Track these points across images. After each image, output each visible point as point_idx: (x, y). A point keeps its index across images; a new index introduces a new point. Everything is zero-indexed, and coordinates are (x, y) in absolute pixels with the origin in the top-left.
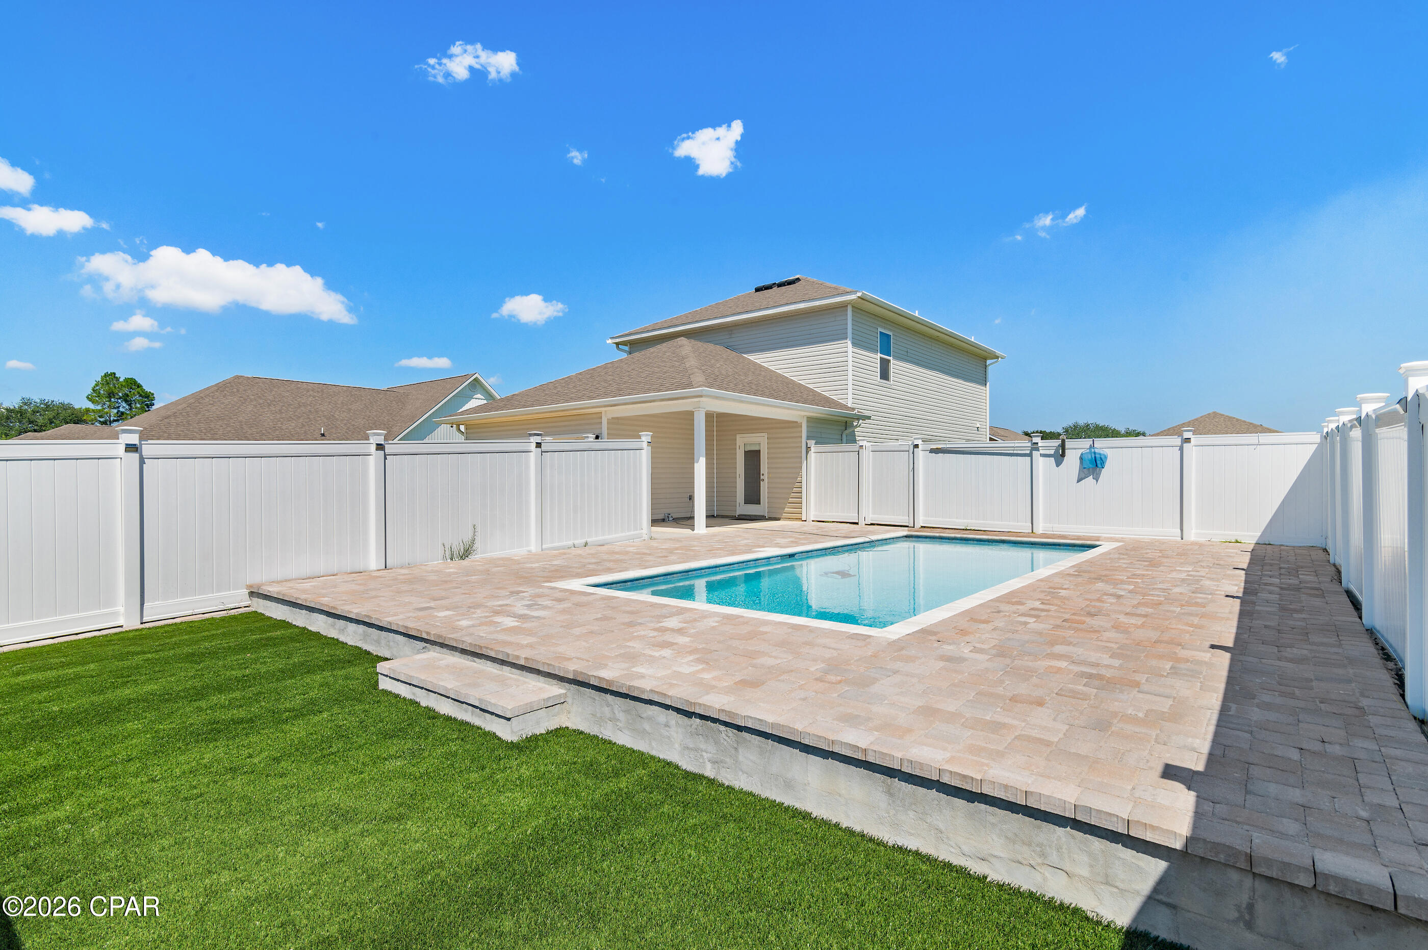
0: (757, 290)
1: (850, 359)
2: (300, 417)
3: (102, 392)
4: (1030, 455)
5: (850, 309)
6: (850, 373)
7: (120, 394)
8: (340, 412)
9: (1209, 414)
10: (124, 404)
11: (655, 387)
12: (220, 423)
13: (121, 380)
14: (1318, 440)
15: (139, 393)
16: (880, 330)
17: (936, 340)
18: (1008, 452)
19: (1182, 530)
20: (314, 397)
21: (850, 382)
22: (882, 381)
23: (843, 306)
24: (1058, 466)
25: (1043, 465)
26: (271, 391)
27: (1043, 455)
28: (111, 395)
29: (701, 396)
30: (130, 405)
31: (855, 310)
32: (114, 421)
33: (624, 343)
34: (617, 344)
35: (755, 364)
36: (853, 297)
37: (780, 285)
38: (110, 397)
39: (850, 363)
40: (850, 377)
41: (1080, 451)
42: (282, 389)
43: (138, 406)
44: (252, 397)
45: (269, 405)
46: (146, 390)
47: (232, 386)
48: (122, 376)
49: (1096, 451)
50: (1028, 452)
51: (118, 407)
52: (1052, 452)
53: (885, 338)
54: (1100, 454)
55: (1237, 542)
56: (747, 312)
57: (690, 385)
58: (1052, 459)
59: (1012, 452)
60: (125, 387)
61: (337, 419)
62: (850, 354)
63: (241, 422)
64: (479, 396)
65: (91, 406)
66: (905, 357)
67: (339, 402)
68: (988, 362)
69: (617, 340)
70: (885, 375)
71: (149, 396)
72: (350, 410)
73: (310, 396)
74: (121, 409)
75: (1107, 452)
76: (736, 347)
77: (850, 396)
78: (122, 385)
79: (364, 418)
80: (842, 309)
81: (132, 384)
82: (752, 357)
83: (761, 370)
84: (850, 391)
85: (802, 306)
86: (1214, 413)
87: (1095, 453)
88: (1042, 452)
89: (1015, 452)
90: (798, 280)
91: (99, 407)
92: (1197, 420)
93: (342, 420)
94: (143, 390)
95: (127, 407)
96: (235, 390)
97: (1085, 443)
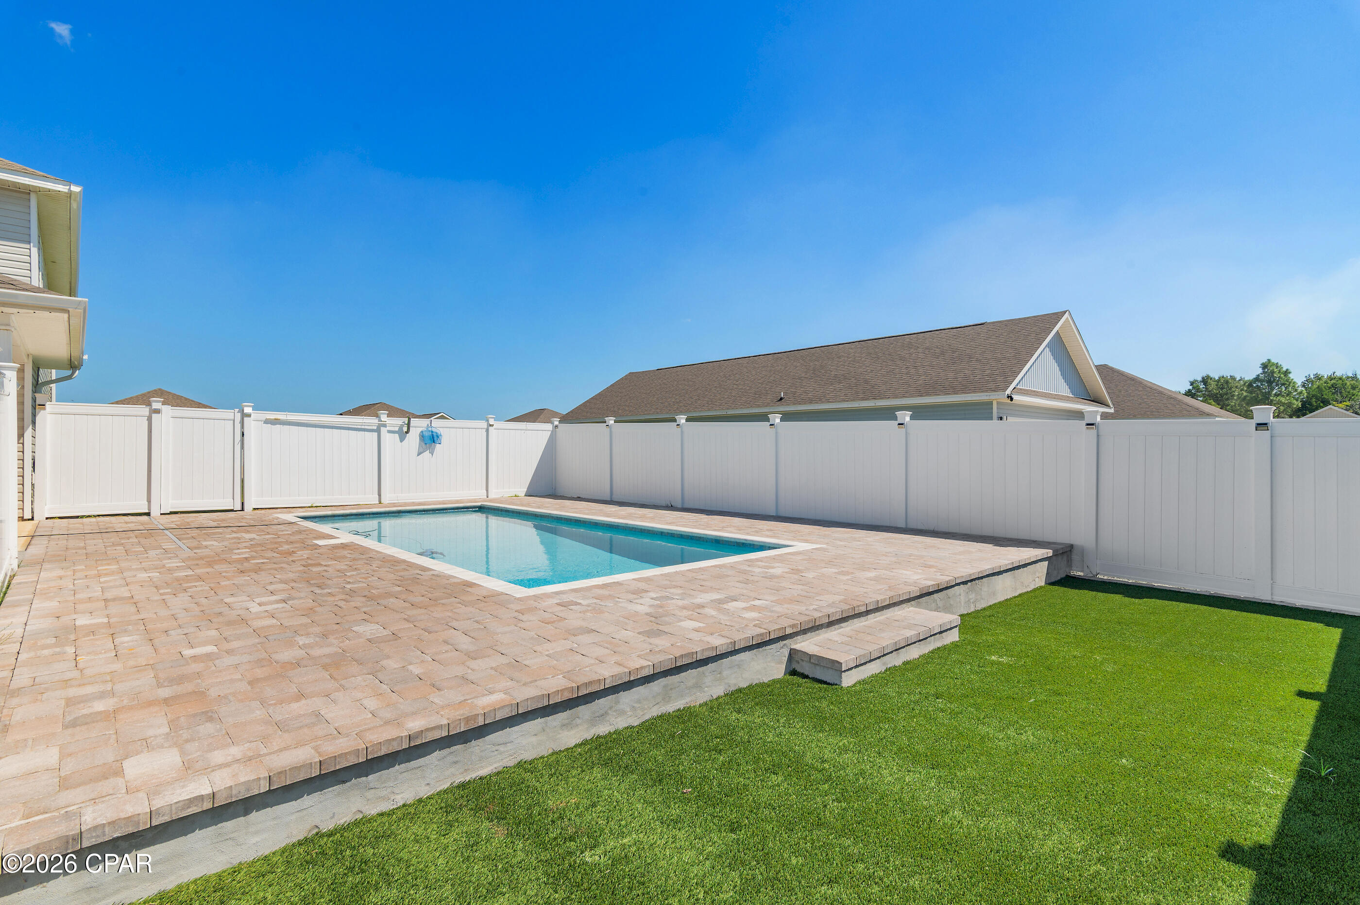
4: (378, 431)
14: (551, 429)
18: (356, 427)
19: (487, 491)
24: (401, 441)
25: (389, 440)
27: (389, 432)
41: (421, 429)
49: (434, 430)
50: (375, 428)
52: (397, 429)
54: (436, 433)
55: (516, 496)
58: (397, 435)
59: (360, 427)
75: (441, 431)
87: (432, 432)
88: (388, 428)
89: (363, 427)
97: (424, 422)
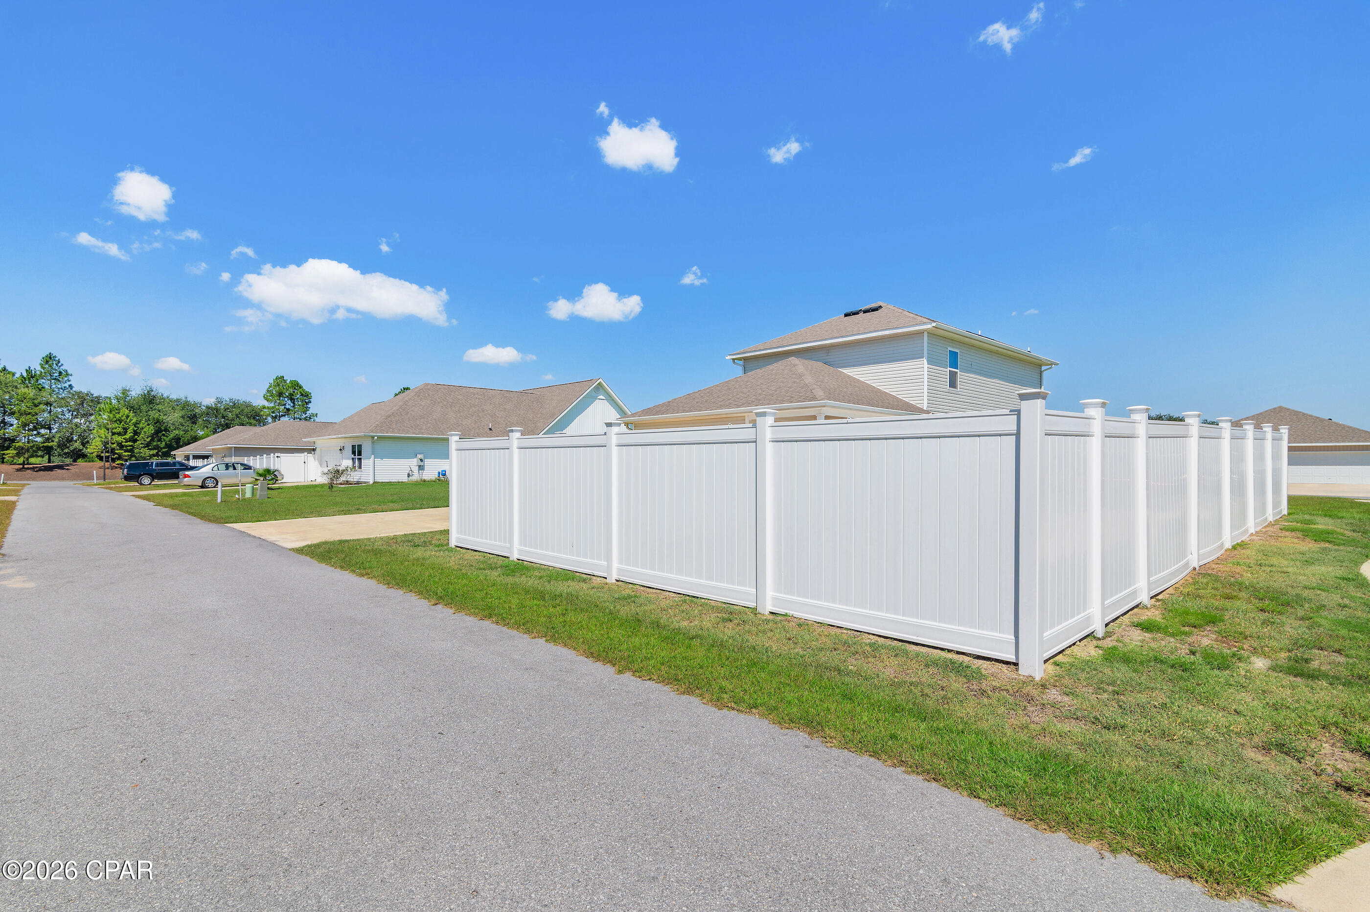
0: (846, 315)
1: (926, 373)
2: (472, 416)
3: (274, 392)
5: (926, 335)
6: (926, 383)
7: (287, 394)
8: (498, 411)
9: (1274, 409)
10: (289, 402)
11: (786, 398)
12: (422, 420)
13: (288, 382)
15: (301, 393)
16: (949, 349)
17: (996, 353)
20: (479, 399)
21: (926, 391)
22: (951, 389)
23: (920, 333)
26: (450, 395)
28: (280, 394)
29: (824, 406)
30: (294, 403)
31: (929, 335)
32: (282, 416)
33: (739, 359)
34: (734, 360)
35: (849, 377)
36: (929, 326)
37: (865, 312)
38: (280, 396)
39: (926, 377)
40: (926, 387)
42: (457, 393)
43: (300, 403)
44: (439, 400)
45: (451, 406)
46: (306, 390)
47: (424, 392)
48: (288, 379)
51: (285, 405)
53: (954, 356)
56: (842, 337)
57: (814, 398)
60: (290, 388)
61: (498, 417)
62: (926, 369)
63: (435, 419)
64: (601, 397)
65: (266, 404)
66: (970, 370)
67: (497, 403)
68: (1043, 368)
69: (734, 357)
70: (953, 384)
71: (308, 395)
72: (505, 409)
73: (476, 398)
74: (287, 407)
76: (832, 363)
77: (926, 402)
78: (289, 386)
79: (516, 416)
80: (920, 334)
81: (296, 385)
82: (846, 371)
83: (855, 382)
84: (926, 398)
85: (887, 332)
86: (1280, 407)
90: (880, 307)
91: (272, 405)
92: (1261, 414)
93: (502, 417)
94: (304, 390)
95: (292, 405)
96: (427, 395)
